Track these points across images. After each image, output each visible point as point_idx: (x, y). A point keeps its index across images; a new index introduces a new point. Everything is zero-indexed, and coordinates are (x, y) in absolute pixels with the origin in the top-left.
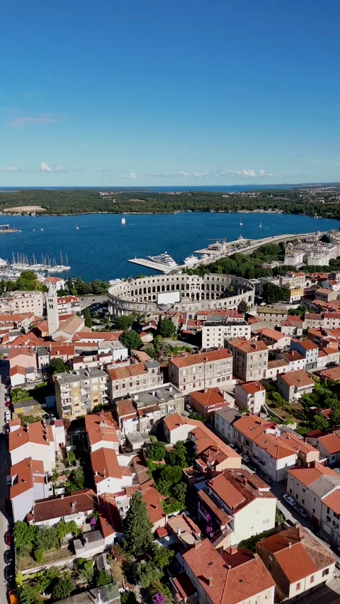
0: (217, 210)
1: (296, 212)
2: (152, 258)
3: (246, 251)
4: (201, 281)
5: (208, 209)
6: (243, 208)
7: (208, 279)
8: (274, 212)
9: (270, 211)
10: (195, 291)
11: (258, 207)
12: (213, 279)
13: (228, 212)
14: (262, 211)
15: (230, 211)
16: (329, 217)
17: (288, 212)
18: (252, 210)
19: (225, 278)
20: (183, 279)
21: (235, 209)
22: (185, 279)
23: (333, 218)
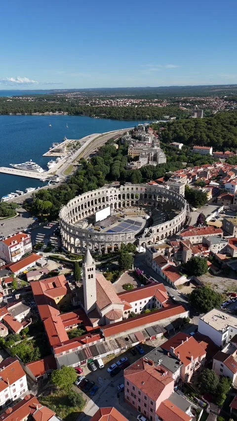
0: (15, 113)
1: (77, 113)
2: (16, 166)
3: (83, 152)
4: (118, 192)
5: (7, 113)
6: (35, 111)
7: (124, 189)
8: (60, 114)
9: (57, 113)
10: (113, 201)
11: (47, 110)
12: (128, 189)
13: (24, 115)
14: (51, 113)
15: (26, 114)
16: (105, 117)
17: (72, 113)
18: (43, 113)
19: (139, 188)
20: (103, 192)
21: (30, 112)
22: (105, 192)
23: (108, 118)
